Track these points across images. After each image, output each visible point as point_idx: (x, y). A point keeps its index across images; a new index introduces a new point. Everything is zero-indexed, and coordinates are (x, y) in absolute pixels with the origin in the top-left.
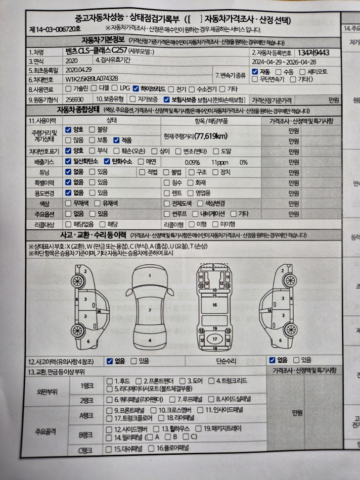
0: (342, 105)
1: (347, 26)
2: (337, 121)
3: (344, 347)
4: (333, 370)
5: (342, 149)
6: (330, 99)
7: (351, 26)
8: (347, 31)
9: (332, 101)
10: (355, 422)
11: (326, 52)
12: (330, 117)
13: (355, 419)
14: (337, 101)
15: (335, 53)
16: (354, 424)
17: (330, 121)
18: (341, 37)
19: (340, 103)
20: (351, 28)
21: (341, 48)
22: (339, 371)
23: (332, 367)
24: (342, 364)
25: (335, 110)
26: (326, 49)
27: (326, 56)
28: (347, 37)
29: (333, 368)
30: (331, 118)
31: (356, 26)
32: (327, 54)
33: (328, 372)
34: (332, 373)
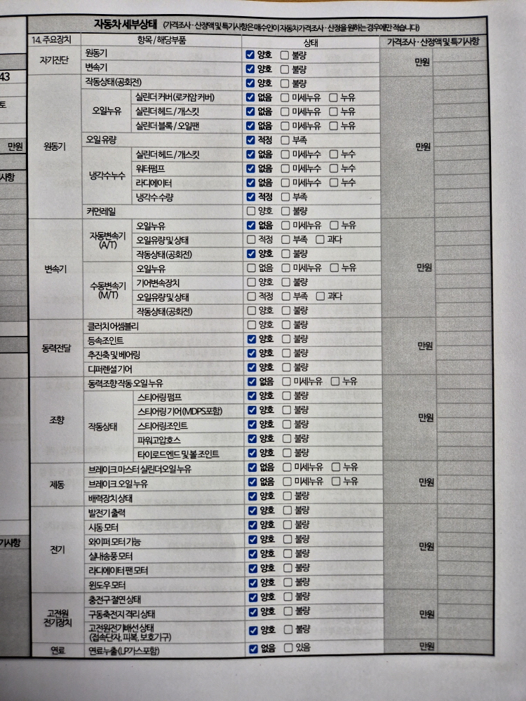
0: (27, 154)
1: (36, 36)
2: (19, 176)
3: (32, 508)
4: (15, 542)
5: (28, 219)
6: (10, 145)
7: (42, 37)
8: (37, 44)
9: (12, 148)
10: (49, 618)
11: (5, 75)
12: (9, 172)
13: (48, 613)
14: (20, 147)
15: (18, 76)
16: (47, 621)
17: (10, 177)
18: (27, 54)
19: (24, 151)
20: (41, 40)
21: (27, 70)
22: (24, 544)
23: (13, 538)
24: (28, 533)
25: (18, 161)
26: (5, 72)
27: (5, 82)
28: (36, 53)
29: (15, 540)
30: (12, 172)
31: (50, 36)
32: (7, 78)
33: (8, 546)
34: (13, 547)
